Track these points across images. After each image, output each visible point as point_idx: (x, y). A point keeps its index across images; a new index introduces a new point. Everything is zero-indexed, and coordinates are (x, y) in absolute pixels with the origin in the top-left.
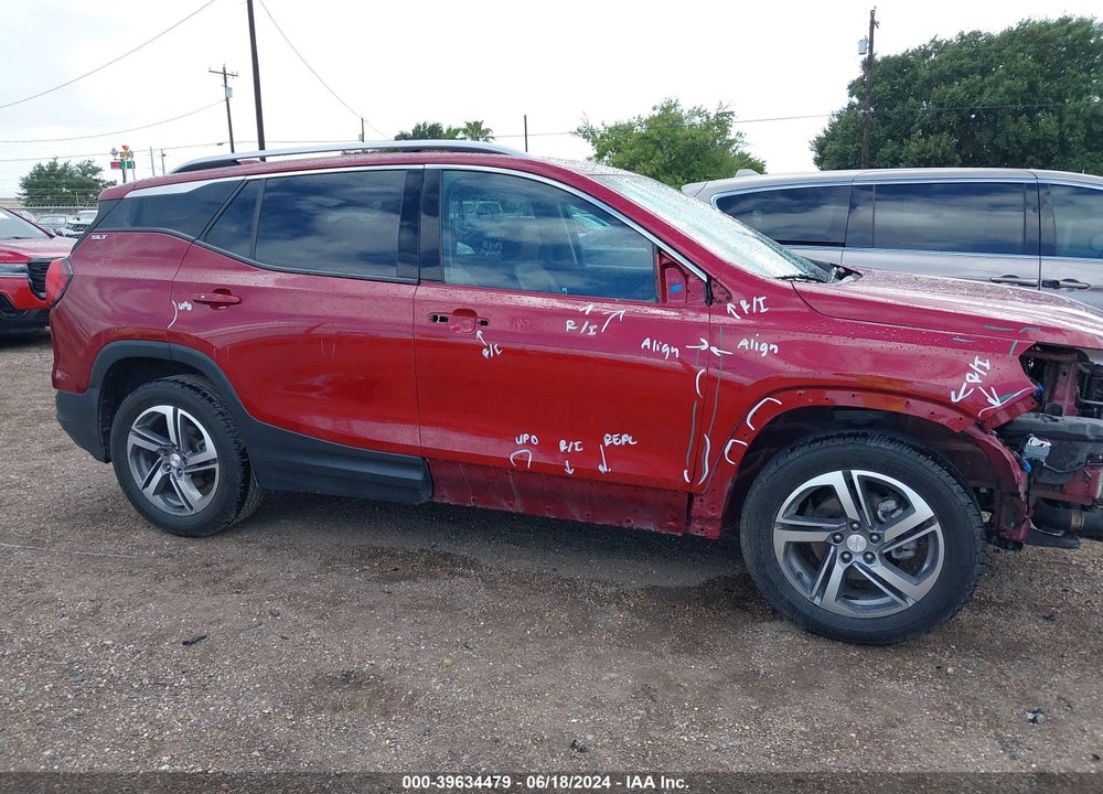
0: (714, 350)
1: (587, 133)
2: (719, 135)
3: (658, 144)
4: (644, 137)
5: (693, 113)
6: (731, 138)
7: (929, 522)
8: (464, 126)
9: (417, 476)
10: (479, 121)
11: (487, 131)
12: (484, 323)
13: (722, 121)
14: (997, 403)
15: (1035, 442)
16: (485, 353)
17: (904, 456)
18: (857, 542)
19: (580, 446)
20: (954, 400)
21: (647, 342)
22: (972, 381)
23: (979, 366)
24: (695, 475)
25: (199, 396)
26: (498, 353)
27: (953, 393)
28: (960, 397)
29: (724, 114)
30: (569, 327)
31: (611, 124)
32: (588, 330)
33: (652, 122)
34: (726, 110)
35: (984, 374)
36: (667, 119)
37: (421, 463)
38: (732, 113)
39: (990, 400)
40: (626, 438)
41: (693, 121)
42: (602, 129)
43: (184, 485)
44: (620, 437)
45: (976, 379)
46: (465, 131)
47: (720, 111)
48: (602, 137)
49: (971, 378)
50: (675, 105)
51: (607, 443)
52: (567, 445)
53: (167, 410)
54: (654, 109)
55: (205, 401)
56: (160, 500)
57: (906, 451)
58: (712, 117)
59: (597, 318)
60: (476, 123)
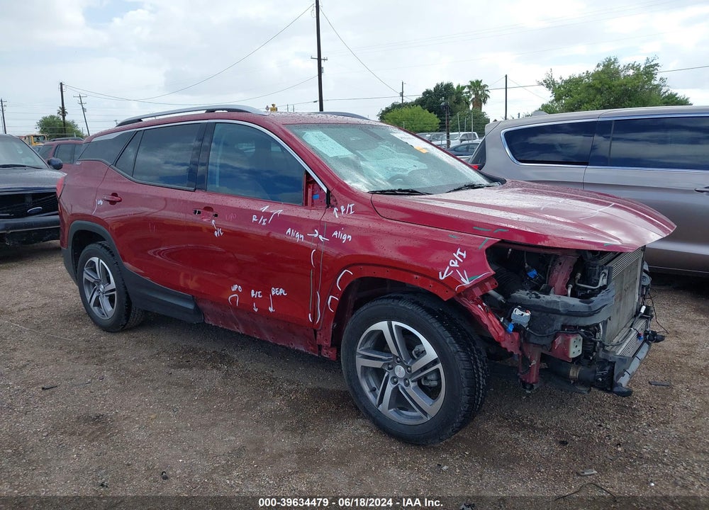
0: (321, 237)
1: (550, 84)
2: (647, 82)
3: (599, 91)
4: (590, 86)
5: (627, 68)
6: (656, 83)
7: (435, 362)
8: (469, 84)
9: (191, 306)
10: (480, 80)
11: (485, 86)
12: (216, 215)
13: (649, 71)
14: (466, 282)
15: (517, 312)
16: (216, 234)
17: (419, 315)
18: (400, 371)
19: (261, 294)
20: (441, 278)
21: (289, 231)
22: (453, 265)
23: (460, 256)
24: (314, 317)
25: (108, 253)
26: (222, 234)
27: (440, 273)
28: (445, 276)
29: (651, 66)
30: (254, 219)
31: (566, 78)
32: (262, 222)
33: (596, 75)
34: (652, 63)
35: (461, 261)
36: (608, 72)
37: (192, 298)
38: (657, 65)
39: (463, 280)
40: (282, 291)
41: (628, 73)
42: (560, 81)
43: (105, 302)
44: (279, 290)
45: (456, 264)
46: (469, 87)
47: (647, 65)
48: (559, 87)
49: (453, 263)
50: (614, 63)
51: (273, 293)
52: (255, 293)
53: (95, 259)
54: (598, 66)
55: (110, 256)
56: (97, 310)
57: (420, 311)
58: (642, 69)
59: (267, 215)
60: (477, 81)
